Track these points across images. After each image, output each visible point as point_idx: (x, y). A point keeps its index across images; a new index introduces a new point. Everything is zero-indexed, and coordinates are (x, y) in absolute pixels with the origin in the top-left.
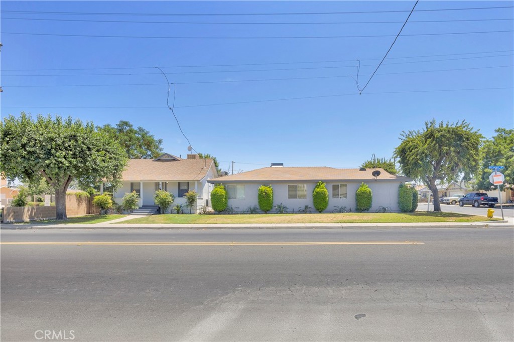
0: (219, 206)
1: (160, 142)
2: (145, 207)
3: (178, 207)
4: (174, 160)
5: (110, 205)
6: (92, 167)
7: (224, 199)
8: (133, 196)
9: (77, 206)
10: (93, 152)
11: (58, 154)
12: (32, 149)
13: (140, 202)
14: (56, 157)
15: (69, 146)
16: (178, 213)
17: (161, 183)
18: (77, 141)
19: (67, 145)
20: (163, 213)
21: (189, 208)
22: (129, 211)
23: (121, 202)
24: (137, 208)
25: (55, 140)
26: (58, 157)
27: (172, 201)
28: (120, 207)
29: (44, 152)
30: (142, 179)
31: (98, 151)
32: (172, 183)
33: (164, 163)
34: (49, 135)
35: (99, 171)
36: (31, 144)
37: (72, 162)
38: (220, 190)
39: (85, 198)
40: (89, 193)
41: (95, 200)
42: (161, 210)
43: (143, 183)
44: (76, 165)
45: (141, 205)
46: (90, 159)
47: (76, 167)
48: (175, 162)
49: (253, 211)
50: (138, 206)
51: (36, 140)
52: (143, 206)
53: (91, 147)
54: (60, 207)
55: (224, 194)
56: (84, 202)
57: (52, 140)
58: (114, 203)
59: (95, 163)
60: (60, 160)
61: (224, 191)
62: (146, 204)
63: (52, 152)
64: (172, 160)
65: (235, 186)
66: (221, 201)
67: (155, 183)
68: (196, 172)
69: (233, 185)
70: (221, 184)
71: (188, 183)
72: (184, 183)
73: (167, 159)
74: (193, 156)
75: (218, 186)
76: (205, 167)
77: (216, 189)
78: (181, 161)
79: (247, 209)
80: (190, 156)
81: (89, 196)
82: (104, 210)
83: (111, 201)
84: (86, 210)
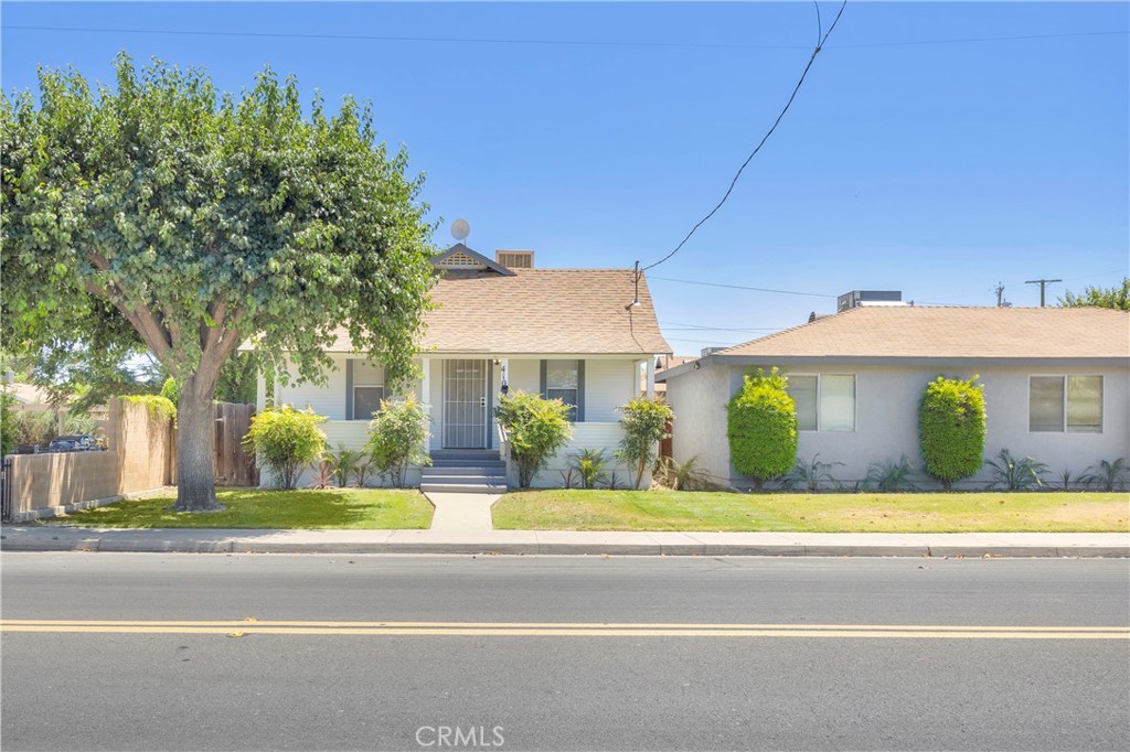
4: (494, 270)
8: (410, 412)
17: (505, 364)
20: (525, 486)
28: (347, 457)
30: (426, 346)
39: (168, 418)
40: (171, 400)
43: (430, 364)
48: (498, 280)
52: (434, 455)
55: (791, 409)
56: (160, 436)
64: (480, 271)
65: (816, 377)
66: (783, 439)
67: (447, 361)
68: (613, 320)
69: (807, 374)
70: (775, 368)
71: (581, 365)
72: (564, 364)
73: (457, 267)
74: (519, 256)
75: (764, 379)
76: (636, 301)
77: (759, 391)
78: (520, 277)
79: (869, 472)
80: (509, 255)
81: (176, 411)
82: (284, 470)
83: (323, 435)
84: (163, 467)
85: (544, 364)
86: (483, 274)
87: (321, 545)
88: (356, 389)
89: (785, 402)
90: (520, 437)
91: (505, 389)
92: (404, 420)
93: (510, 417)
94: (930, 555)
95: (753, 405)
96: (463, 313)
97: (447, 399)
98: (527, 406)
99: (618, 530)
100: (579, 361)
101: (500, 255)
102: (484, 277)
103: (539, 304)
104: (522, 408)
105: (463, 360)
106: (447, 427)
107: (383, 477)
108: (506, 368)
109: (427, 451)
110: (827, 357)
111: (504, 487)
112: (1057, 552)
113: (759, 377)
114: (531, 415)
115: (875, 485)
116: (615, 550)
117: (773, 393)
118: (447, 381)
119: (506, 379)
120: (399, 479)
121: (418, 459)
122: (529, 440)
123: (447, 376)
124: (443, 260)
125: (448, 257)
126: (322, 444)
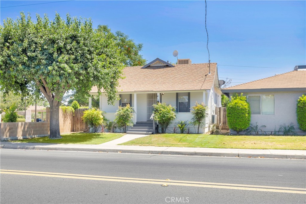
0: (240, 123)
1: (140, 47)
2: (139, 124)
3: (182, 124)
4: (168, 66)
5: (101, 122)
6: (93, 74)
7: (247, 115)
8: (127, 110)
9: (63, 122)
10: (94, 55)
11: (60, 58)
12: (34, 54)
13: (134, 118)
14: (57, 62)
15: (71, 49)
16: (182, 132)
17: (159, 95)
18: (78, 43)
19: (68, 47)
20: (163, 132)
21: (197, 126)
22: (122, 129)
23: (113, 117)
24: (132, 125)
25: (57, 41)
26: (60, 63)
27: (175, 117)
28: (111, 124)
29: (45, 57)
30: (136, 90)
31: (99, 54)
32: (169, 94)
33: (155, 70)
34: (51, 36)
35: (100, 78)
36: (32, 48)
37: (74, 67)
38: (242, 102)
39: (70, 113)
40: (73, 107)
41: (85, 116)
42: (160, 129)
43: (137, 95)
44: (77, 71)
45: (135, 122)
46: (91, 65)
47: (77, 74)
48: (169, 69)
49: (287, 132)
50: (132, 123)
51: (36, 43)
52: (137, 123)
53: (92, 49)
54: (54, 123)
55: (246, 107)
56: (69, 117)
57: (53, 42)
58: (105, 119)
59: (96, 69)
60: (62, 65)
61: (246, 103)
62: (140, 121)
63: (54, 56)
64: (165, 66)
65: (260, 96)
66: (243, 117)
67: (148, 94)
68: (199, 80)
69: (257, 95)
70: (242, 93)
71: (189, 94)
72: (184, 94)
73: (158, 65)
74: (185, 61)
75: (237, 97)
76: (209, 73)
77: (236, 101)
78: (176, 67)
79: (280, 129)
80: (181, 61)
81: (74, 110)
82: (94, 127)
83: (102, 117)
84: (70, 126)
85: (177, 94)
86: (165, 67)
87: (56, 148)
88: (122, 103)
89: (244, 105)
90: (156, 117)
93: (157, 111)
94: (239, 156)
95: (232, 106)
96: (154, 79)
97: (148, 106)
99: (145, 146)
100: (189, 93)
101: (179, 61)
102: (166, 68)
103: (178, 76)
104: (159, 108)
105: (153, 94)
106: (148, 114)
110: (261, 89)
111: (151, 133)
112: (286, 157)
113: (236, 97)
114: (162, 110)
115: (282, 133)
116: (136, 152)
117: (240, 102)
118: (148, 100)
119: (159, 99)
120: (126, 130)
122: (160, 118)
124: (154, 63)
125: (155, 62)
126: (103, 120)
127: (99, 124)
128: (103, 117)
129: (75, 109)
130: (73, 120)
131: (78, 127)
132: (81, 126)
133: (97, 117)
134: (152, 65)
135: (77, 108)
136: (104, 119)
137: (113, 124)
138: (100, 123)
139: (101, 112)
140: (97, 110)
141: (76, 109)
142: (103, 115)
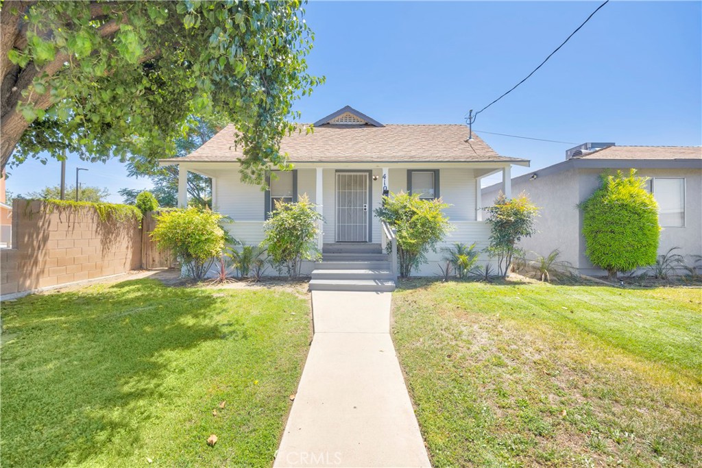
4: (370, 125)
5: (218, 248)
8: (304, 212)
17: (386, 172)
39: (128, 220)
40: (139, 207)
41: (161, 228)
43: (323, 173)
52: (325, 249)
58: (228, 240)
64: (361, 125)
67: (339, 176)
71: (436, 173)
76: (470, 138)
78: (387, 127)
81: (141, 215)
82: (193, 263)
83: (219, 233)
84: (130, 256)
88: (273, 198)
90: (404, 234)
91: (386, 192)
92: (295, 219)
93: (392, 216)
97: (339, 206)
98: (409, 205)
102: (364, 127)
104: (405, 207)
106: (339, 226)
107: (280, 270)
108: (387, 176)
109: (320, 247)
111: (392, 283)
114: (414, 213)
118: (339, 192)
119: (387, 185)
120: (295, 272)
121: (309, 255)
122: (413, 236)
123: (339, 189)
124: (336, 119)
125: (340, 117)
126: (222, 242)
127: (209, 253)
128: (223, 232)
129: (145, 211)
130: (139, 239)
131: (153, 258)
132: (162, 255)
133: (203, 234)
134: (332, 122)
135: (151, 209)
136: (226, 239)
137: (254, 254)
138: (214, 253)
139: (215, 218)
140: (202, 212)
141: (148, 212)
142: (222, 228)
